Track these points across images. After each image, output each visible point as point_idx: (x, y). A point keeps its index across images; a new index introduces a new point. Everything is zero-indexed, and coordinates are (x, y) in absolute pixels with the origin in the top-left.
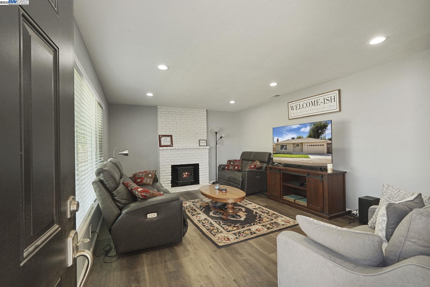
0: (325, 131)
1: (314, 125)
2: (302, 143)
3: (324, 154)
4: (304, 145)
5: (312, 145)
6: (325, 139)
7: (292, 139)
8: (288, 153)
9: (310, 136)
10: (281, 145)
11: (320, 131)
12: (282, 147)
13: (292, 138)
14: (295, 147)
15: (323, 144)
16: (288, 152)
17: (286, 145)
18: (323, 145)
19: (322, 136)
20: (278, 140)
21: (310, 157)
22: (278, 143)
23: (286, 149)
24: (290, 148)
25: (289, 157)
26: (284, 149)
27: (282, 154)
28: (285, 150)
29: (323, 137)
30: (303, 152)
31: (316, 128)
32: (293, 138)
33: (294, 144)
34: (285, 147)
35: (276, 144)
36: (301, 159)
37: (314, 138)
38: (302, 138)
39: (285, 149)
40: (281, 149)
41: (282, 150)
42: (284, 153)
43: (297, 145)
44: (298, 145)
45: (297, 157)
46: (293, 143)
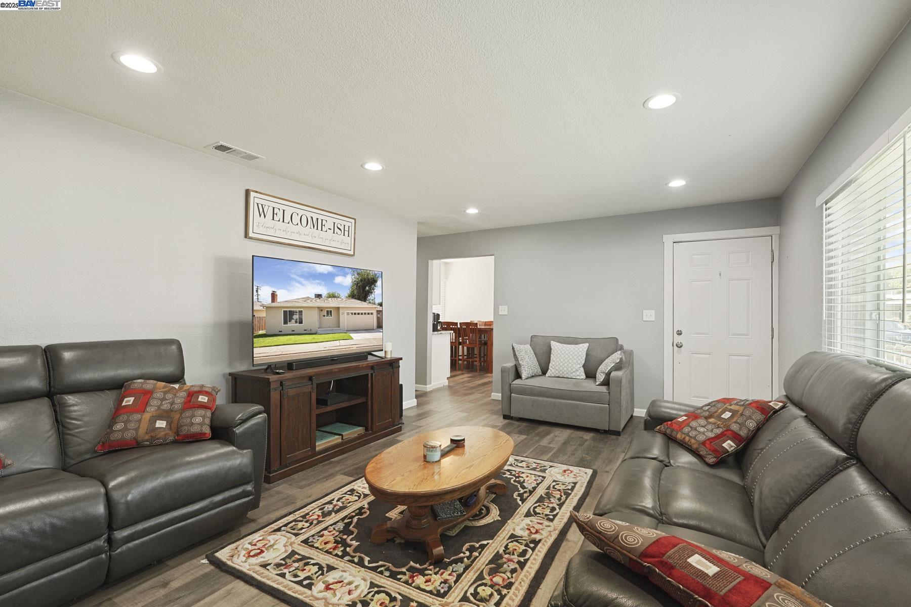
0: (374, 289)
1: (358, 274)
2: (338, 308)
3: (373, 329)
4: (343, 313)
5: (355, 314)
6: (375, 304)
7: (316, 297)
8: (305, 332)
9: (352, 296)
10: (285, 312)
11: (367, 288)
12: (288, 315)
13: (315, 294)
14: (324, 316)
15: (372, 312)
16: (305, 330)
17: (301, 312)
18: (372, 314)
19: (371, 297)
20: (274, 296)
21: (353, 338)
22: (274, 305)
23: (301, 322)
24: (311, 319)
25: (309, 342)
26: (293, 321)
27: (289, 337)
28: (298, 324)
29: (372, 300)
30: (339, 327)
31: (361, 280)
32: (319, 296)
33: (321, 309)
34: (296, 317)
35: (268, 308)
36: (337, 343)
37: (359, 299)
38: (339, 297)
39: (296, 322)
40: (285, 322)
41: (289, 325)
42: (293, 332)
43: (327, 311)
44: (329, 313)
45: (328, 340)
46: (318, 308)
